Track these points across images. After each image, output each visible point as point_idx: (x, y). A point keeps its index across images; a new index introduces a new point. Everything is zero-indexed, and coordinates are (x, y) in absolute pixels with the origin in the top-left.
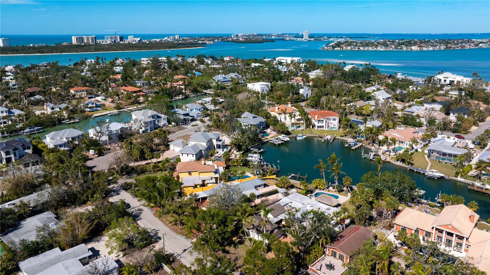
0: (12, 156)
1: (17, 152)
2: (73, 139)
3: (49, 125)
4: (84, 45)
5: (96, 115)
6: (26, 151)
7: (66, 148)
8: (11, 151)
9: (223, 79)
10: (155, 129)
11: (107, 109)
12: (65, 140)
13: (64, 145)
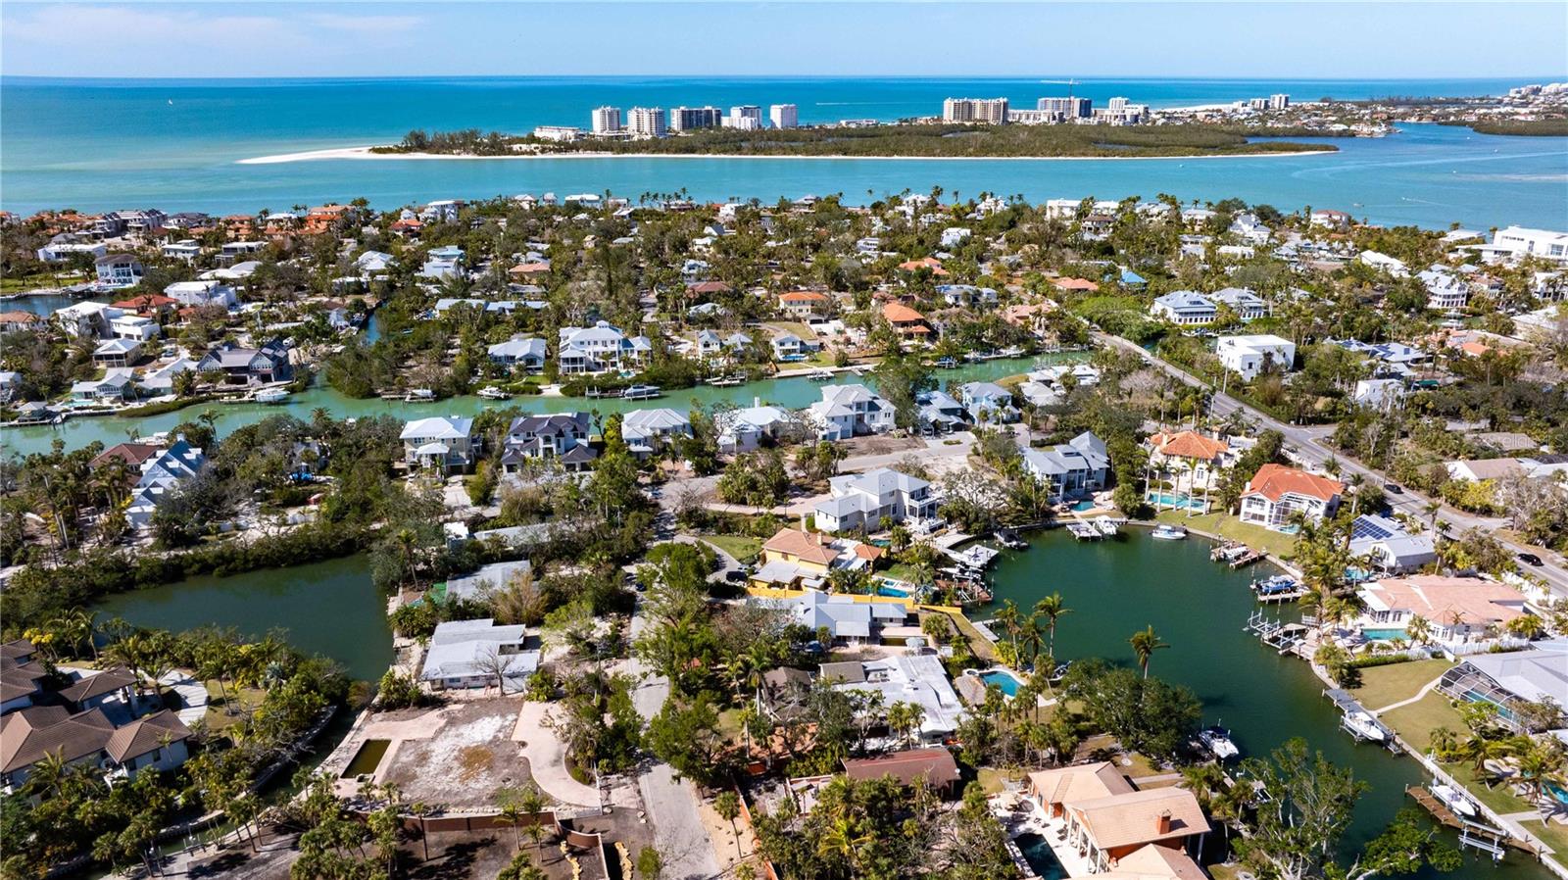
0: (553, 446)
1: (562, 439)
2: (665, 432)
3: (677, 384)
4: (971, 126)
5: (783, 373)
6: (579, 441)
7: (648, 449)
8: (553, 438)
9: (1188, 305)
10: (856, 434)
11: (817, 361)
12: (649, 433)
13: (645, 441)
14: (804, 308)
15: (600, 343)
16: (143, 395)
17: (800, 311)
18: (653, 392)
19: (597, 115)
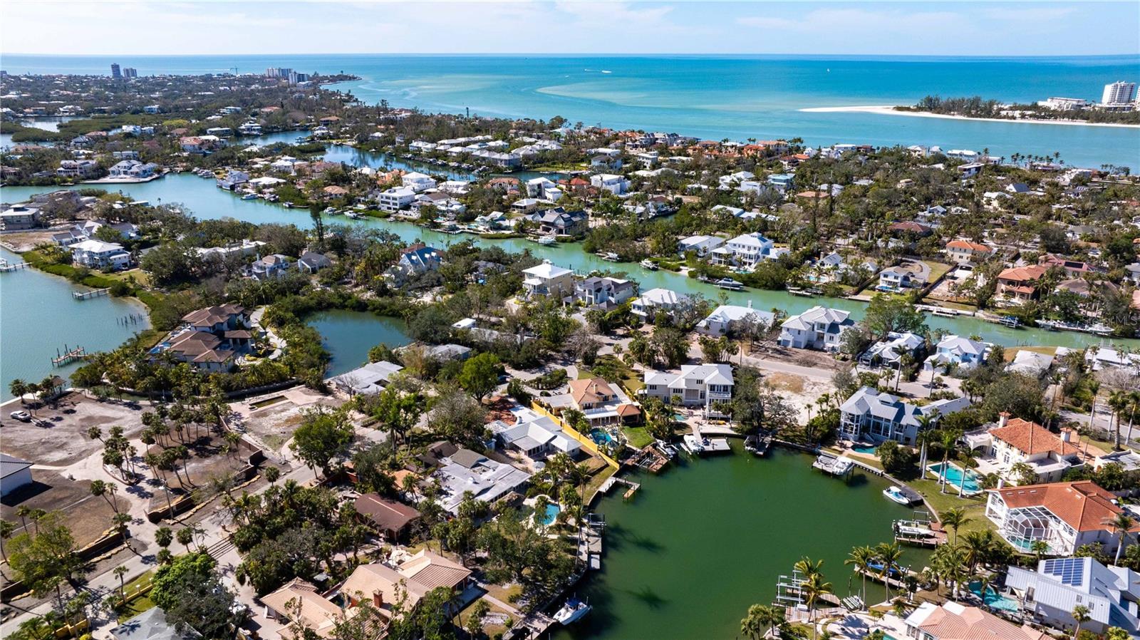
1: (599, 294)
2: (659, 305)
6: (610, 298)
8: (593, 292)
13: (644, 308)
14: (965, 255)
15: (746, 248)
16: (500, 228)
17: (961, 257)
18: (738, 286)
19: (1108, 89)
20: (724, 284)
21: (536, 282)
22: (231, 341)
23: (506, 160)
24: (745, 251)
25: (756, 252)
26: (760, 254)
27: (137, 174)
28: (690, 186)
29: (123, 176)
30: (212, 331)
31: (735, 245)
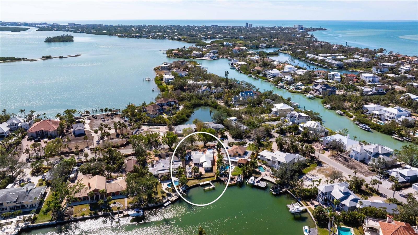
20: (362, 127)
21: (276, 110)
22: (164, 109)
23: (336, 64)
24: (388, 115)
25: (394, 116)
26: (395, 117)
27: (210, 57)
28: (407, 83)
29: (207, 57)
30: (160, 105)
31: (385, 111)
